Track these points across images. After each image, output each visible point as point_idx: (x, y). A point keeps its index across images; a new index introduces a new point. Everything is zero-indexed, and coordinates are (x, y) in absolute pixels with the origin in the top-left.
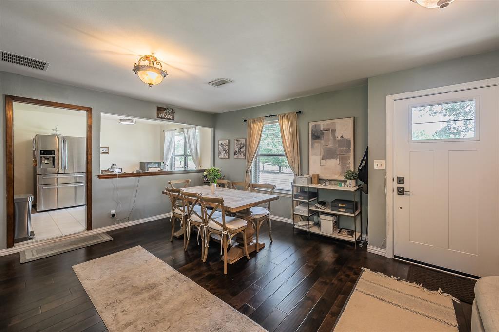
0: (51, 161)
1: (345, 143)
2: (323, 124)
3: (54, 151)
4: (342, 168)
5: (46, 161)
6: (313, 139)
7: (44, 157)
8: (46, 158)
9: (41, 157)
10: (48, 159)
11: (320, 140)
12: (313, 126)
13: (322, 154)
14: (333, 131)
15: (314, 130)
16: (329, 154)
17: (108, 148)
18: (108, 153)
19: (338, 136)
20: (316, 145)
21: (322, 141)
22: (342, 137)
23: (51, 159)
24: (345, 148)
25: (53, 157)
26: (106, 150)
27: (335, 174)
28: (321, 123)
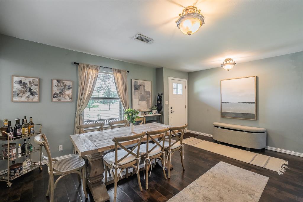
1: (148, 93)
2: (139, 82)
4: (148, 105)
6: (134, 89)
11: (138, 91)
12: (134, 82)
13: (139, 98)
14: (144, 86)
15: (135, 84)
16: (142, 99)
19: (146, 89)
20: (136, 93)
21: (139, 91)
22: (147, 90)
24: (148, 96)
27: (145, 109)
28: (138, 81)
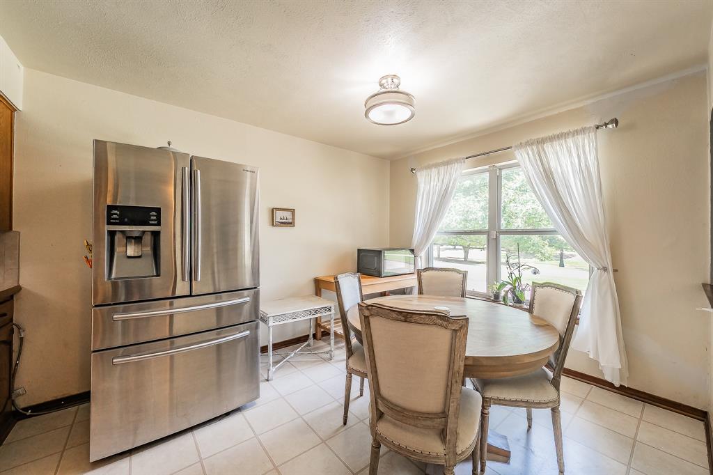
0: (148, 250)
3: (158, 210)
5: (131, 250)
7: (123, 232)
8: (129, 238)
9: (112, 234)
10: (138, 240)
17: (293, 211)
18: (291, 224)
23: (148, 239)
25: (153, 233)
26: (288, 215)
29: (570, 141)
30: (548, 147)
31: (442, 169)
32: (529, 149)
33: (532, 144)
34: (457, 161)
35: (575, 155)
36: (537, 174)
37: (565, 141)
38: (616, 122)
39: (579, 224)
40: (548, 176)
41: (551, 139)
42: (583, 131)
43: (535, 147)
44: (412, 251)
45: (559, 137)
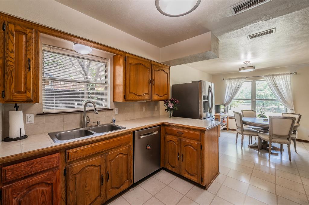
29: (282, 76)
30: (275, 77)
31: (237, 80)
32: (269, 77)
33: (270, 76)
34: (243, 78)
35: (284, 80)
36: (272, 84)
37: (281, 76)
38: (296, 73)
39: (284, 97)
40: (275, 85)
41: (277, 75)
42: (287, 74)
43: (271, 77)
44: (224, 105)
45: (279, 75)
